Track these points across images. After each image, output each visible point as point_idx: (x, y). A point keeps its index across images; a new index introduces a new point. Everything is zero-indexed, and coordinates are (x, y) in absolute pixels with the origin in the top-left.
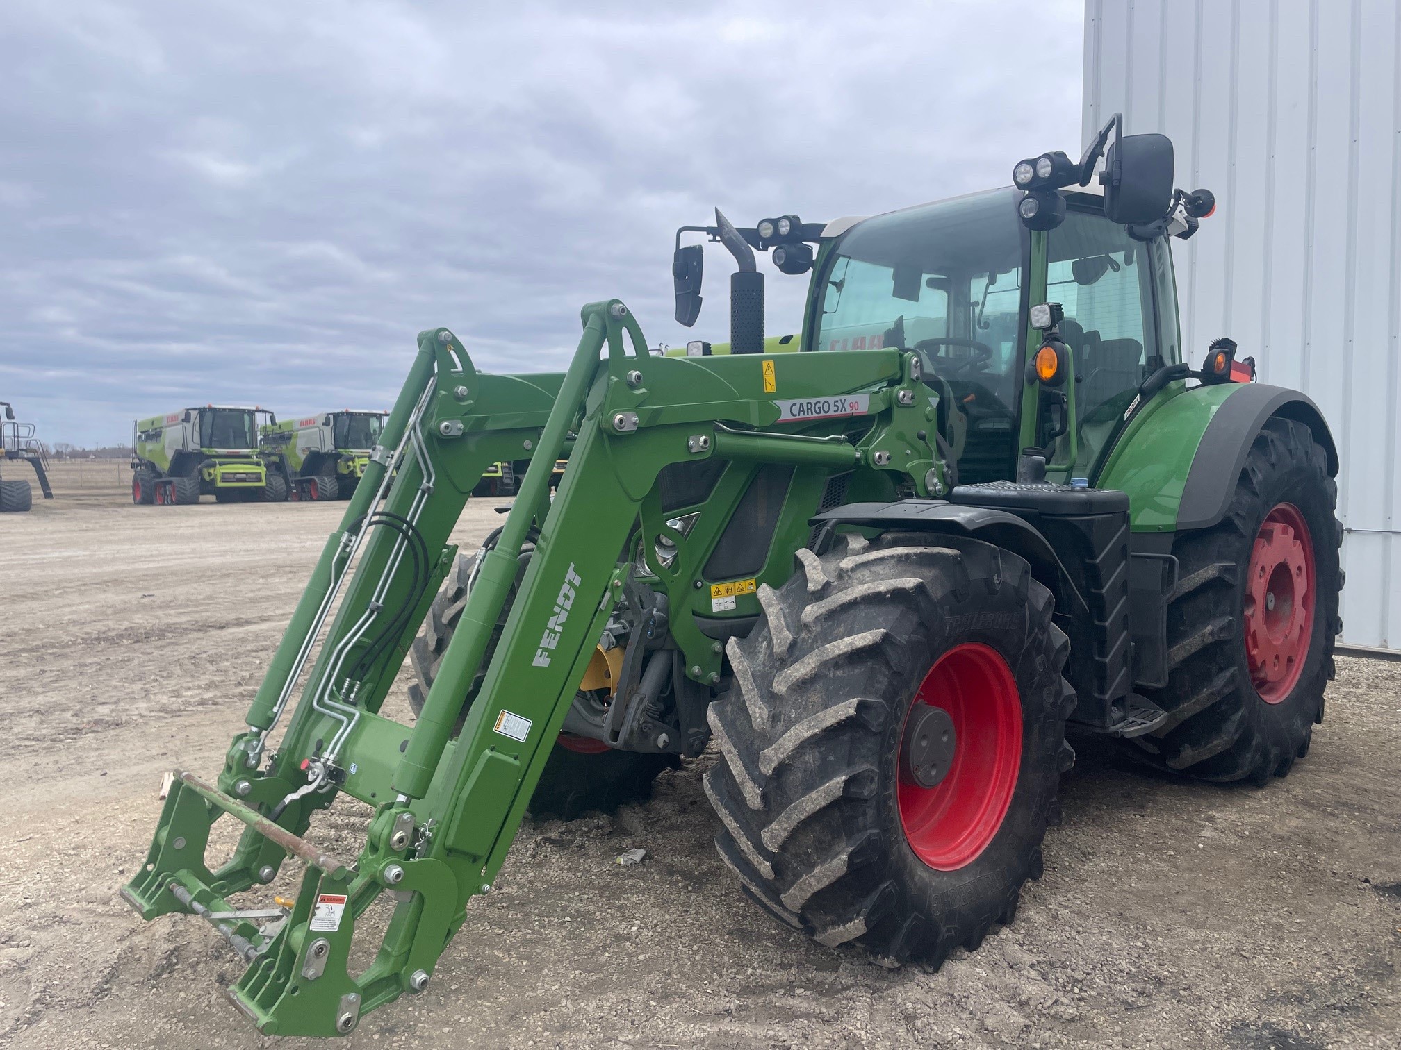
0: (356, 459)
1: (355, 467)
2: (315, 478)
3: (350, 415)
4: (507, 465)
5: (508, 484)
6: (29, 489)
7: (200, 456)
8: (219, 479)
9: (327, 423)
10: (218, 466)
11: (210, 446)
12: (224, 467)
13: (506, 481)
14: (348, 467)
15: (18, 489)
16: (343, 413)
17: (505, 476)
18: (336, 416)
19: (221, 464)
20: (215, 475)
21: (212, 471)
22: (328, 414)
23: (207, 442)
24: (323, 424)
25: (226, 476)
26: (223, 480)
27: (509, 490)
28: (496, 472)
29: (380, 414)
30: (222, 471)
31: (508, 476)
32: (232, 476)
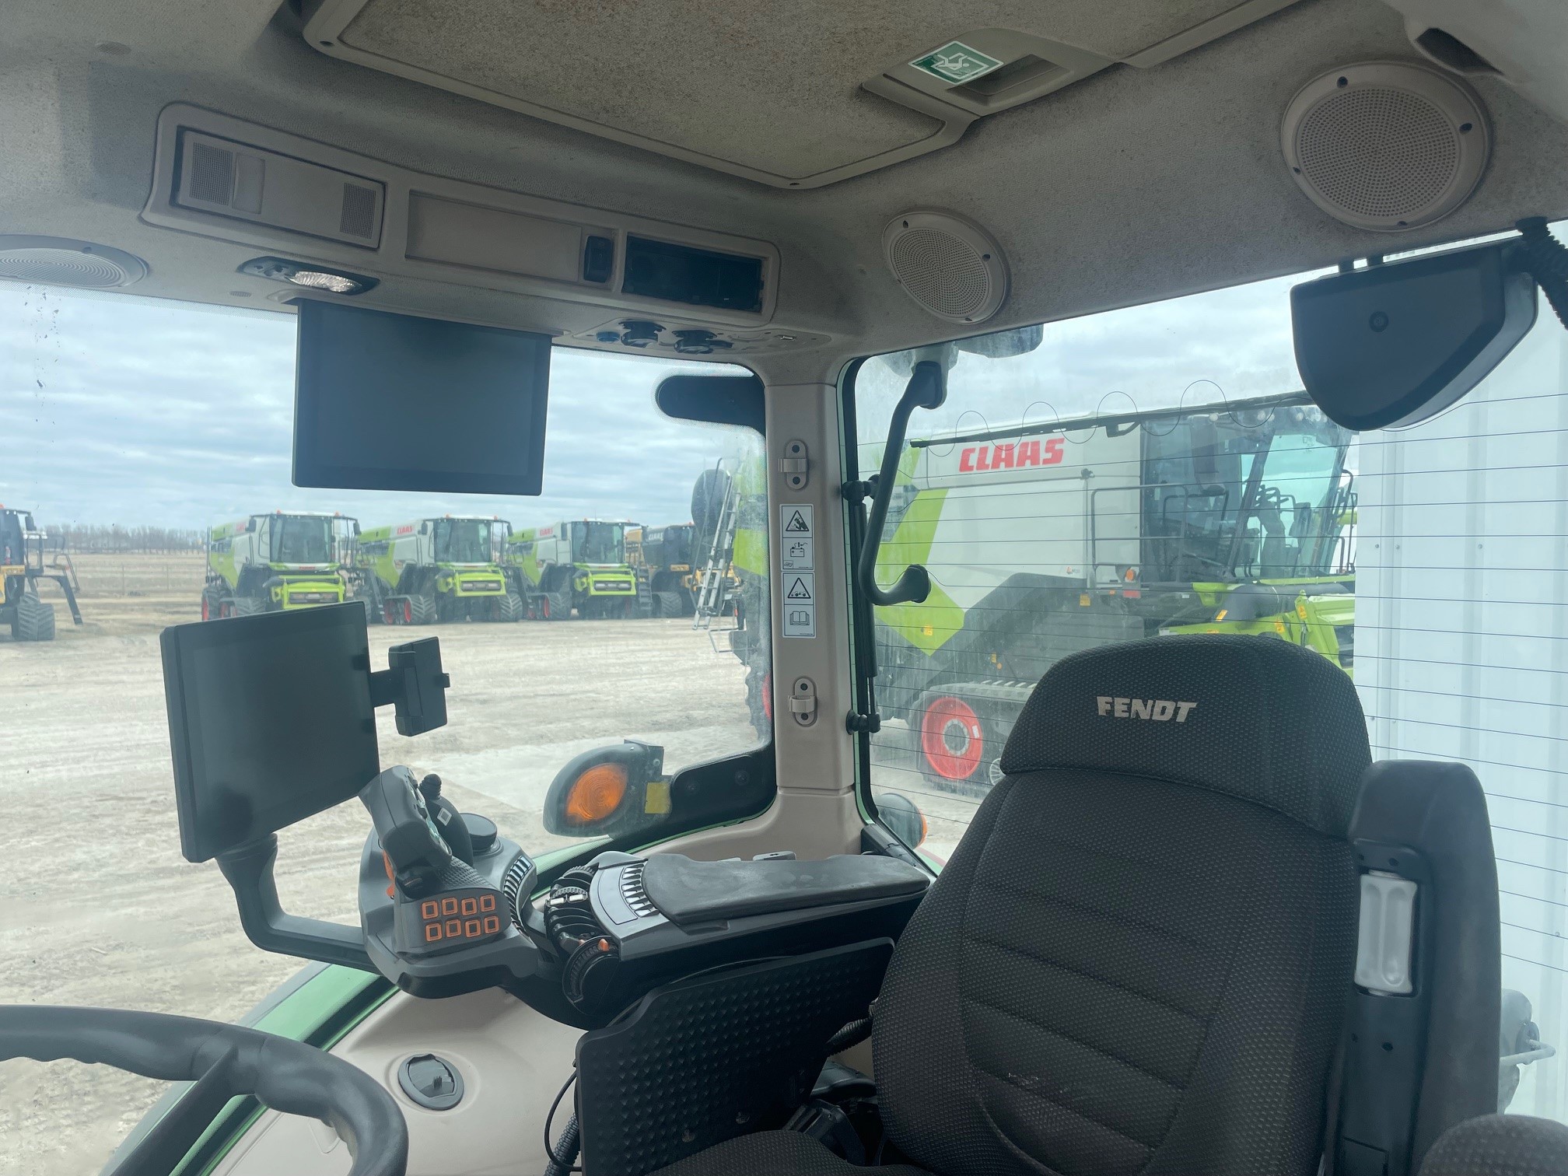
0: (457, 575)
1: (454, 584)
2: (408, 597)
3: (451, 522)
4: (644, 580)
5: (645, 604)
6: (52, 614)
7: (267, 572)
8: (286, 600)
9: (423, 531)
10: (285, 584)
11: (280, 560)
12: (291, 585)
13: (641, 600)
14: (447, 584)
15: (39, 614)
16: (442, 520)
17: (641, 593)
18: (436, 522)
19: (289, 582)
20: (282, 596)
21: (278, 590)
22: (425, 521)
23: (276, 556)
24: (419, 532)
25: (295, 596)
26: (292, 601)
27: (645, 611)
28: (629, 589)
29: (488, 521)
30: (291, 590)
31: (645, 593)
32: (301, 596)
